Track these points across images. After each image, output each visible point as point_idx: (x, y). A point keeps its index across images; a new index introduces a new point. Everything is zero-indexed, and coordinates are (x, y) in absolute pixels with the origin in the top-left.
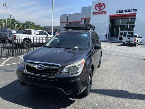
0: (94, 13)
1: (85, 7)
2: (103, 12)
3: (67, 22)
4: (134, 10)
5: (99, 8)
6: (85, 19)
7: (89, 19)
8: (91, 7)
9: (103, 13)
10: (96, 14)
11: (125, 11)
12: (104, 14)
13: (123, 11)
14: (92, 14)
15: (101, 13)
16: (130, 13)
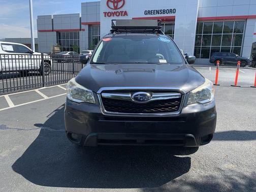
0: (105, 13)
1: (87, 3)
2: (122, 12)
3: (53, 31)
4: (171, 11)
5: (114, 5)
6: (90, 25)
7: (98, 24)
8: (99, 2)
9: (122, 14)
10: (110, 16)
11: (158, 12)
12: (124, 15)
13: (154, 12)
14: (102, 15)
15: (118, 14)
16: (166, 15)
